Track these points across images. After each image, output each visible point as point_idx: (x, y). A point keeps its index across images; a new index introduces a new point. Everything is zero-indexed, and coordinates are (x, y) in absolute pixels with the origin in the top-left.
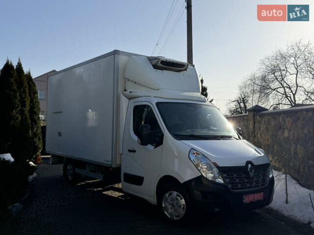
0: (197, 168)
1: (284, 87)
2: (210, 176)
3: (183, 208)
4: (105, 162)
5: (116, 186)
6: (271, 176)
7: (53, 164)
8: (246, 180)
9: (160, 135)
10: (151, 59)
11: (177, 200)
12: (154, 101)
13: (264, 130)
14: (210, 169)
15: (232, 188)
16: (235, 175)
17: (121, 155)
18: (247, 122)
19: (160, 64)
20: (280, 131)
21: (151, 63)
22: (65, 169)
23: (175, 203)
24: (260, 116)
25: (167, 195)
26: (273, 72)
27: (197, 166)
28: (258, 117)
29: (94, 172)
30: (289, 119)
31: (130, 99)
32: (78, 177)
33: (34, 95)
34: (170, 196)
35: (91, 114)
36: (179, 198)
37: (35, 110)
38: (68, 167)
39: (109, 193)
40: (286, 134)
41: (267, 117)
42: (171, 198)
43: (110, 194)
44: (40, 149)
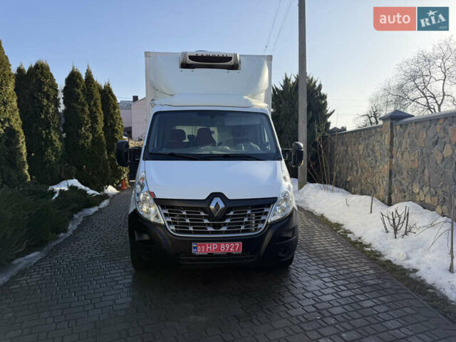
1: (426, 97)
13: (407, 146)
18: (381, 135)
20: (438, 147)
24: (401, 125)
26: (413, 78)
28: (398, 127)
33: (115, 109)
37: (116, 127)
40: (447, 152)
41: (413, 127)
44: (124, 173)
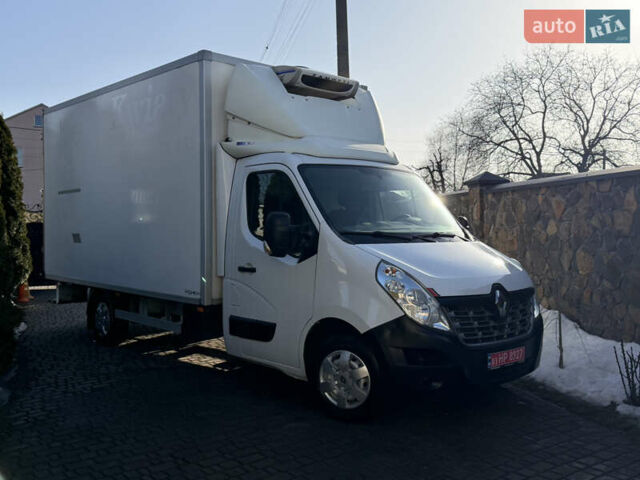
0: (395, 301)
1: (518, 139)
2: (420, 316)
3: (365, 384)
4: (187, 295)
5: (204, 344)
6: (536, 314)
7: (61, 302)
8: (492, 324)
9: (310, 233)
10: (280, 72)
11: (352, 367)
12: (295, 162)
13: (504, 223)
14: (421, 301)
15: (467, 341)
16: (471, 314)
17: (222, 278)
18: (467, 207)
19: (300, 84)
20: (540, 223)
21: (282, 80)
22: (91, 312)
23: (346, 375)
24: (494, 194)
25: (329, 359)
26: (498, 107)
27: (393, 297)
28: (490, 196)
29: (158, 315)
30: (558, 198)
31: (237, 159)
32: (121, 329)
33: (10, 154)
34: (336, 362)
35: (138, 196)
36: (355, 365)
37: (13, 188)
38: (99, 308)
39: (194, 359)
40: (552, 229)
41: (510, 197)
42: (338, 365)
43: (196, 362)
44: (27, 271)
